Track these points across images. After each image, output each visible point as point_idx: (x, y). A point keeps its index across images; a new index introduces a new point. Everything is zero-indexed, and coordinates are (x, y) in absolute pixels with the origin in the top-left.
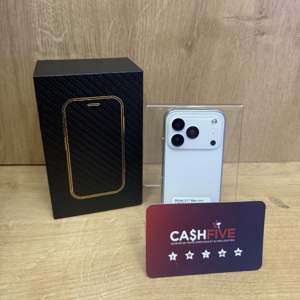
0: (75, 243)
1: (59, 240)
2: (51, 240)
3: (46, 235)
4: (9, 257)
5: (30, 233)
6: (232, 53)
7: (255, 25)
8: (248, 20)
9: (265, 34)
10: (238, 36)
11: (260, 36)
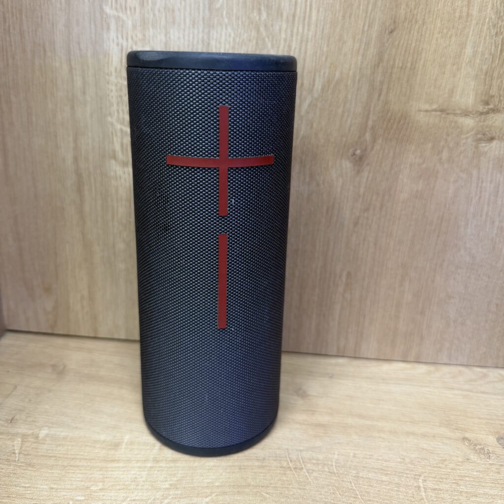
0: (135, 480)
1: (112, 471)
2: (98, 469)
3: (92, 459)
4: (29, 489)
5: (69, 454)
6: (435, 171)
7: (476, 123)
8: (463, 115)
9: (495, 139)
10: (446, 142)
11: (486, 143)
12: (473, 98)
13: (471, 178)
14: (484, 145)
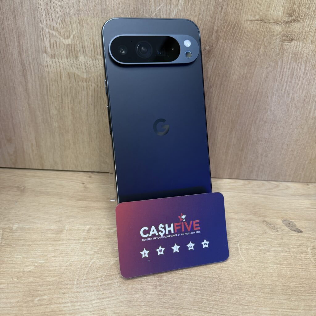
0: (74, 250)
2: (51, 245)
3: (47, 240)
4: (10, 258)
5: (32, 237)
6: (256, 61)
7: (283, 29)
8: (275, 23)
9: (294, 40)
10: (263, 42)
11: (288, 43)
12: (283, 11)
13: (277, 66)
14: (287, 44)
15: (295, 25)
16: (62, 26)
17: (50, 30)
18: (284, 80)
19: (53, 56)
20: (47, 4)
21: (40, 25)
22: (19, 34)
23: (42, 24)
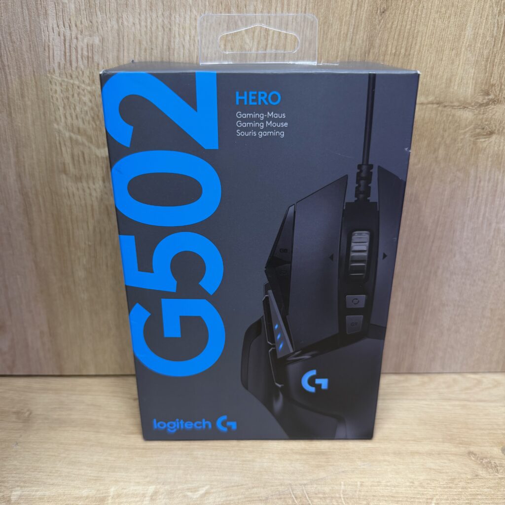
6: (431, 172)
7: (475, 116)
8: (462, 107)
9: (495, 133)
10: (443, 139)
11: (485, 138)
12: (473, 87)
13: (469, 178)
14: (483, 140)
15: (495, 109)
16: (94, 126)
17: (72, 134)
18: (482, 200)
19: (78, 179)
20: (67, 90)
21: (56, 126)
22: (17, 144)
23: (58, 124)
